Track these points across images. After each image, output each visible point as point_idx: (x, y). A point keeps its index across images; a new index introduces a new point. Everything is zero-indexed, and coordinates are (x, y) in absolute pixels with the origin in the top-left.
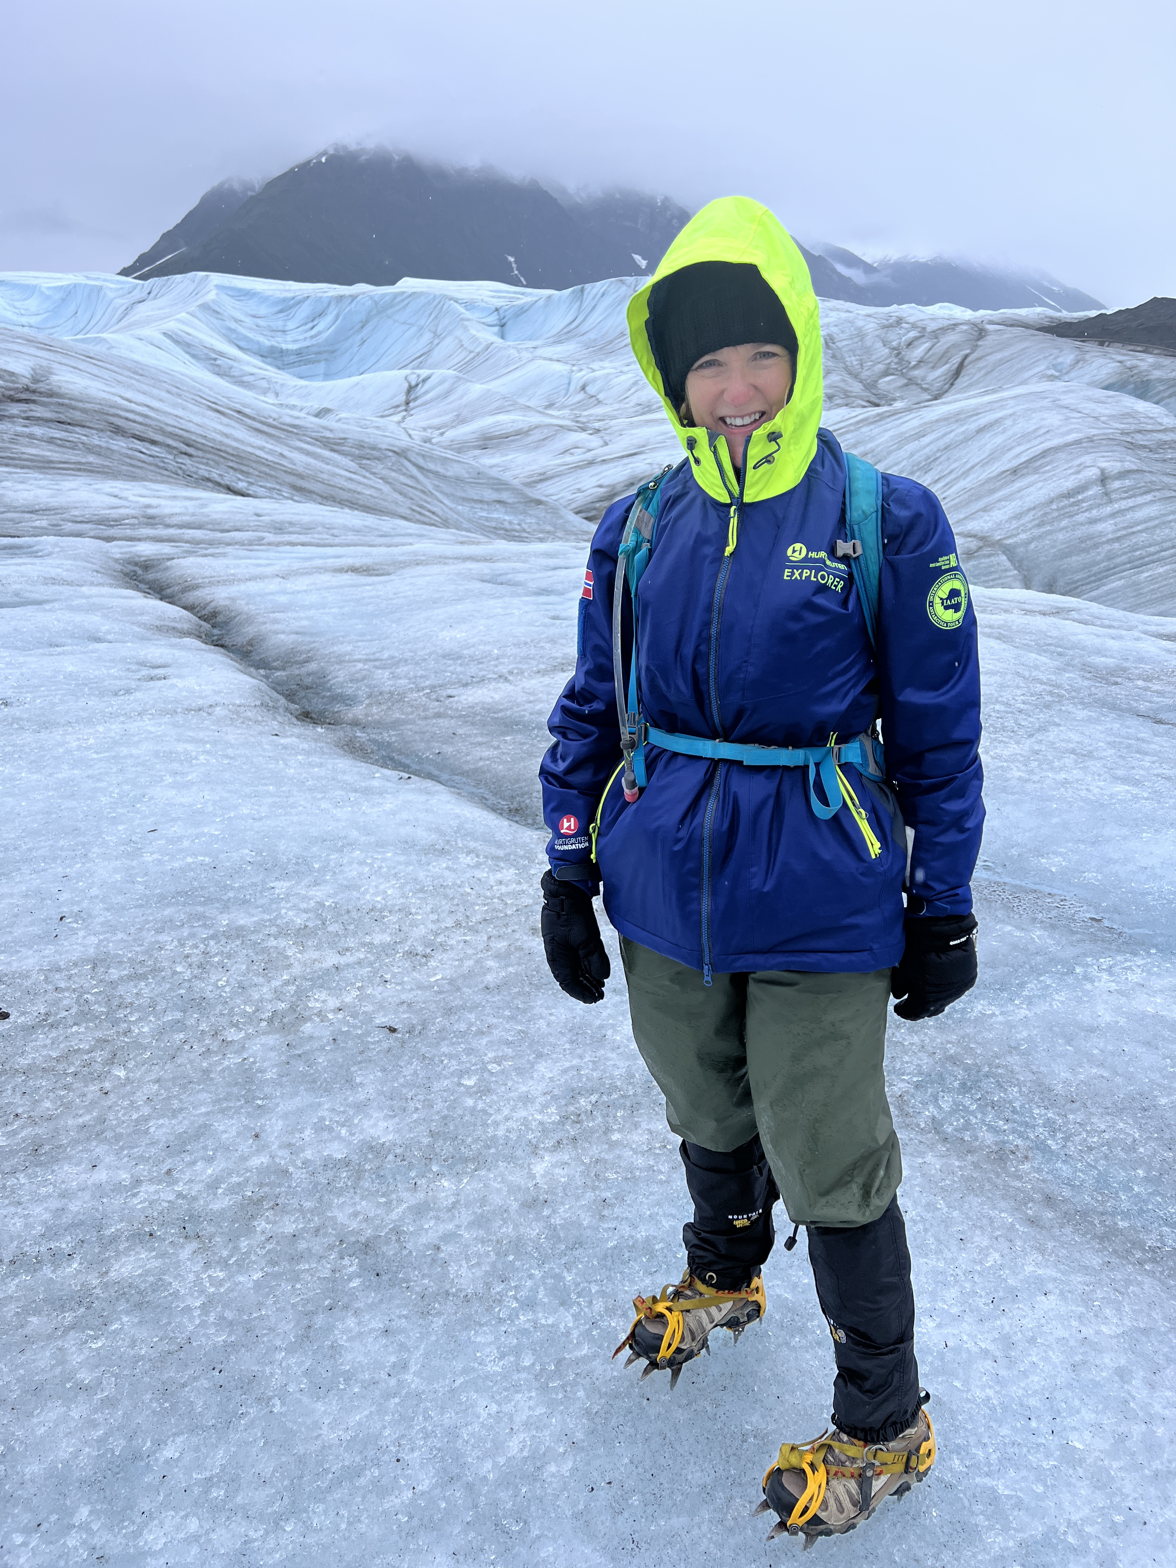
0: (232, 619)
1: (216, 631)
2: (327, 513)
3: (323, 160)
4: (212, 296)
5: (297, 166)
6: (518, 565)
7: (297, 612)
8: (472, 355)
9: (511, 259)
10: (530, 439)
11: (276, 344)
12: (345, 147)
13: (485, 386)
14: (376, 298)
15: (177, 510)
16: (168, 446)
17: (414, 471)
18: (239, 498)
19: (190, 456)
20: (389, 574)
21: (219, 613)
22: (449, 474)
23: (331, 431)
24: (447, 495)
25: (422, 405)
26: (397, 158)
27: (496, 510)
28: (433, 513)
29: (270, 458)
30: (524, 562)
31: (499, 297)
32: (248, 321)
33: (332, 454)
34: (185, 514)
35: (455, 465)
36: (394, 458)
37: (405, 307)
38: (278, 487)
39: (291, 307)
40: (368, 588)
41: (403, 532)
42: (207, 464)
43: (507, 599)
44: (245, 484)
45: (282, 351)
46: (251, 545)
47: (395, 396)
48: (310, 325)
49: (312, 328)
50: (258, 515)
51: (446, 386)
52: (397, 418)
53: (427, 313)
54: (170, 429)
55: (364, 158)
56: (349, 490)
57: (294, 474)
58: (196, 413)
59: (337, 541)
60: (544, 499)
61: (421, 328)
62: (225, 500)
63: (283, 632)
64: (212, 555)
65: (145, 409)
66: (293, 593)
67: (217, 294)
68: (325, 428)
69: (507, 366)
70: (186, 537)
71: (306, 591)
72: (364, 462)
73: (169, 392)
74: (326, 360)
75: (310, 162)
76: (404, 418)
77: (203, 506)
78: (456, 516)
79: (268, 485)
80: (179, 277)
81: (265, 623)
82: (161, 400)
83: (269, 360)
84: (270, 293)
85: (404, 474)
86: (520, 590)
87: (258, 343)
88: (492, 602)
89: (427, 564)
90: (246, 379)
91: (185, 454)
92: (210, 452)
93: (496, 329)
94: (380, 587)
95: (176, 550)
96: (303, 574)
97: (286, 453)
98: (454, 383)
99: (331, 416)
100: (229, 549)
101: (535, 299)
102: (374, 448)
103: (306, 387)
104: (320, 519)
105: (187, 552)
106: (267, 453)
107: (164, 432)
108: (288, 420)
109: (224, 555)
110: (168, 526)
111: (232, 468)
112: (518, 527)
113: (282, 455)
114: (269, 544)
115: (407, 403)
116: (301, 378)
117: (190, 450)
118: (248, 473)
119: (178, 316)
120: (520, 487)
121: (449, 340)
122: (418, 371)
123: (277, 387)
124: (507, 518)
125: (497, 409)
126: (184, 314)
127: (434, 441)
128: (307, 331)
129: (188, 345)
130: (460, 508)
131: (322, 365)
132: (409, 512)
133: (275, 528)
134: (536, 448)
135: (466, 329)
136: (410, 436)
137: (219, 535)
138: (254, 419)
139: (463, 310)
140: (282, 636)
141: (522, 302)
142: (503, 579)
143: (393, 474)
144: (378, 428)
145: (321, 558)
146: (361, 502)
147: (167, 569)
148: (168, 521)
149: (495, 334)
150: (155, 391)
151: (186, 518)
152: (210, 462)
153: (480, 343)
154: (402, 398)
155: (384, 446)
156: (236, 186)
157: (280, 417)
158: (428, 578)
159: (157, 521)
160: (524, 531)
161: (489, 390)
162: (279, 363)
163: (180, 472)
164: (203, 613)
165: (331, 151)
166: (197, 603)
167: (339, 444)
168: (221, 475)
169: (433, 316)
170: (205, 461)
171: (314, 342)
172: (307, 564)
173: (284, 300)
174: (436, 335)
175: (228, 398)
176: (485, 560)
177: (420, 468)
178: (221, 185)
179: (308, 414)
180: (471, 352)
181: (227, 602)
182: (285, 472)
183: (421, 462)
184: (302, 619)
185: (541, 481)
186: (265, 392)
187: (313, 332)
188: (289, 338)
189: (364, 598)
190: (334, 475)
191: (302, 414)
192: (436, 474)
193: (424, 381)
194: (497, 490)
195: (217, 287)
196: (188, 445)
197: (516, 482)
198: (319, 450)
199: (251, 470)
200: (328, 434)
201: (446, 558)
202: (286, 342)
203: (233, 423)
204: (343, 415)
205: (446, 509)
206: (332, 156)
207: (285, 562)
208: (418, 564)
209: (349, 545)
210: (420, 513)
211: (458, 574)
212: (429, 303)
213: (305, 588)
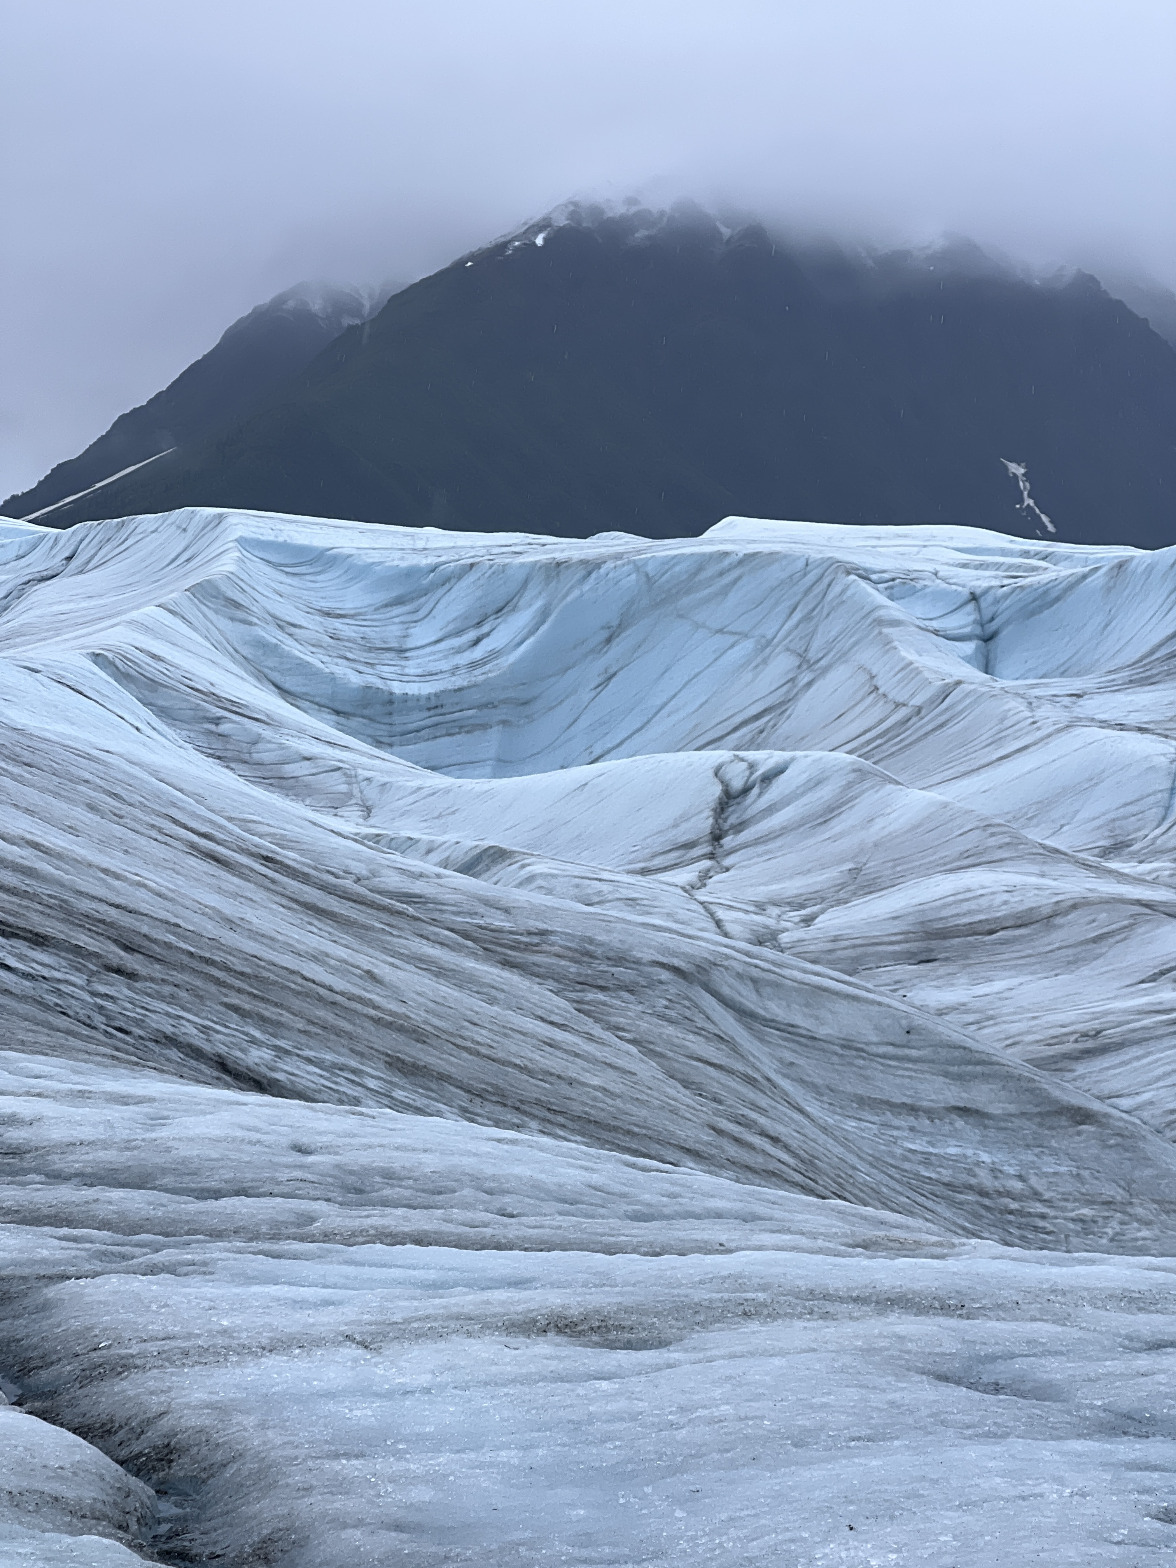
0: (214, 1469)
1: (167, 1508)
2: (488, 1147)
3: (539, 241)
4: (227, 564)
5: (471, 257)
6: (1045, 1330)
7: (399, 1455)
8: (902, 713)
9: (1017, 470)
10: (1057, 938)
11: (379, 683)
12: (596, 211)
13: (934, 795)
14: (650, 569)
15: (86, 1133)
16: (77, 950)
17: (728, 1022)
18: (253, 1098)
19: (132, 976)
20: (662, 1344)
21: (183, 1450)
22: (822, 1032)
23: (507, 911)
24: (813, 1087)
25: (757, 842)
26: (726, 232)
27: (954, 1134)
28: (775, 1140)
29: (339, 984)
30: (1062, 1320)
31: (981, 566)
32: (313, 625)
33: (506, 974)
34: (106, 1145)
35: (842, 1006)
36: (675, 987)
37: (725, 591)
38: (353, 1064)
39: (425, 592)
40: (604, 1385)
41: (697, 1205)
42: (172, 999)
43: (1018, 1445)
44: (267, 1055)
45: (390, 700)
46: (275, 1237)
47: (685, 817)
48: (472, 635)
49: (476, 642)
50: (300, 1149)
51: (826, 793)
52: (686, 875)
53: (784, 607)
54: (86, 905)
55: (641, 234)
56: (547, 1074)
57: (400, 1029)
58: (158, 865)
59: (513, 1230)
60: (1096, 1106)
61: (765, 645)
62: (218, 1104)
63: (359, 1524)
64: (171, 1269)
65: (27, 852)
66: (388, 1395)
67: (240, 561)
68: (487, 903)
69: (996, 741)
70: (103, 1211)
71: (427, 1391)
72: (590, 996)
73: (92, 808)
74: (504, 723)
75: (504, 245)
76: (705, 876)
77: (158, 1120)
78: (839, 1150)
79: (329, 1057)
80: (147, 520)
81: (308, 1490)
82: (73, 830)
83: (355, 722)
84: (375, 557)
85: (698, 1031)
86: (1053, 1412)
87: (332, 678)
88: (973, 1452)
89: (774, 1316)
90: (290, 769)
91: (119, 971)
92: (183, 968)
93: (969, 647)
94: (637, 1384)
95: (72, 1251)
96: (419, 1336)
97: (383, 970)
98: (849, 785)
99: (507, 871)
100: (216, 1251)
101: (1080, 570)
102: (620, 959)
103: (447, 791)
104: (468, 1163)
105: (102, 1255)
106: (334, 971)
107: (68, 914)
108: (393, 881)
109: (204, 1269)
110: (56, 1177)
111: (236, 1009)
112: (1018, 1186)
113: (371, 976)
114: (327, 1237)
115: (716, 837)
116: (433, 768)
117: (131, 961)
118: (279, 1024)
119: (134, 615)
120: (1028, 1071)
121: (839, 675)
122: (751, 755)
123: (371, 793)
124: (985, 1157)
125: (965, 854)
126: (151, 609)
127: (784, 938)
128: (459, 651)
129: (153, 685)
130: (850, 1125)
131: (495, 735)
132: (707, 1136)
133: (347, 1189)
134: (1073, 963)
135: (887, 644)
136: (718, 923)
137: (194, 1206)
138: (304, 878)
139: (882, 599)
140: (355, 1536)
141: (1044, 577)
142: (1000, 1372)
143: (670, 1030)
144: (631, 902)
145: (471, 1285)
146: (576, 1108)
147: (46, 1307)
148: (57, 1162)
149: (968, 659)
150: (59, 807)
151: (109, 1156)
152: (183, 994)
153: (928, 683)
154: (704, 823)
155: (647, 955)
156: (316, 306)
157: (374, 874)
158: (777, 1362)
159: (28, 1162)
160: (1036, 1195)
161: (945, 805)
162: (381, 731)
163: (99, 1020)
164: (136, 1448)
165: (561, 221)
166: (120, 1416)
167: (527, 948)
168: (204, 1029)
169: (797, 616)
170: (167, 990)
171: (478, 675)
172: (435, 1304)
173: (411, 573)
174: (805, 662)
175: (243, 823)
176: (945, 1309)
177: (743, 1014)
178: (280, 301)
179: (445, 864)
180: (898, 705)
181: (203, 1420)
182: (377, 1021)
183: (748, 998)
184: (414, 1480)
185: (1088, 1053)
186: (335, 806)
187: (478, 652)
188: (412, 667)
189: (591, 1419)
190: (507, 1031)
191: (429, 867)
192: (788, 1030)
193: (768, 779)
194: (959, 1078)
195: (242, 542)
196: (127, 948)
197: (1012, 1058)
198: (470, 964)
199: (286, 1017)
200: (498, 921)
201: (826, 1297)
202: (403, 678)
203: (250, 889)
204: (538, 868)
205: (811, 1130)
206: (561, 229)
207: (373, 1297)
208: (746, 1314)
209: (547, 1246)
210: (737, 1140)
211: (869, 1351)
212: (791, 580)
213: (425, 1380)
